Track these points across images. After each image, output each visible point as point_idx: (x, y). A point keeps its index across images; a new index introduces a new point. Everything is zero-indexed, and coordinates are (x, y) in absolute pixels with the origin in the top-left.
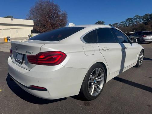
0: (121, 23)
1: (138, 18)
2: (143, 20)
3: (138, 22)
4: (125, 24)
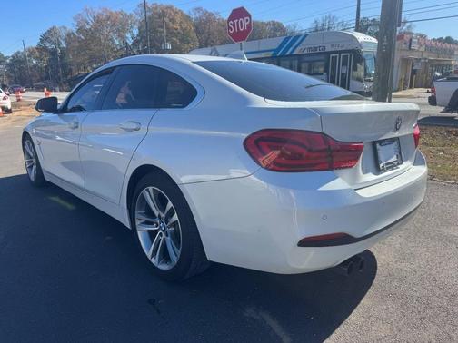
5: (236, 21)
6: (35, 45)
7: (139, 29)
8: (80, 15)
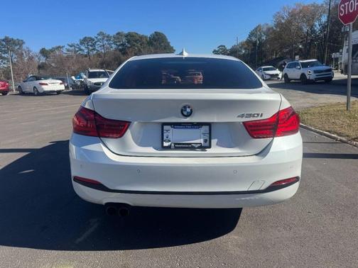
0: (71, 46)
1: (106, 38)
2: (115, 43)
3: (107, 48)
4: (81, 50)
5: (346, 4)
6: (245, 39)
7: (328, 17)
8: (278, 13)
